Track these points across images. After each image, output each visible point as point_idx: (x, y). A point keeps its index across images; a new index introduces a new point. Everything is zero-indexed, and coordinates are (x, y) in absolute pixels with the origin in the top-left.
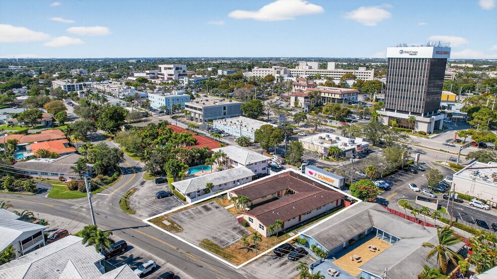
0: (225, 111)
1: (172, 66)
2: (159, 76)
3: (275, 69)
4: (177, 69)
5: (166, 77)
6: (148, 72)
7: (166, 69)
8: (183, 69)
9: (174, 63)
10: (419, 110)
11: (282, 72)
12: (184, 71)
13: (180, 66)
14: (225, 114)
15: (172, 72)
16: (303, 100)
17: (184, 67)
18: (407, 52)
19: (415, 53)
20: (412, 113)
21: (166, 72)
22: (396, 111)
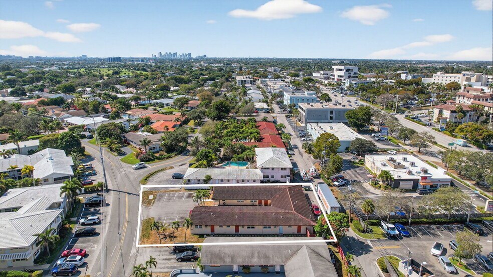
0: (331, 115)
1: (342, 67)
2: (331, 77)
3: (464, 75)
4: (348, 70)
5: (336, 78)
6: (322, 72)
7: (337, 70)
8: (354, 71)
9: (345, 65)
11: (473, 80)
12: (355, 73)
13: (351, 67)
14: (331, 118)
15: (342, 73)
16: (449, 115)
17: (356, 69)
21: (337, 73)
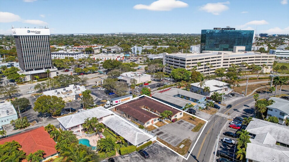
10: (50, 66)
18: (34, 32)
19: (39, 32)
20: (45, 68)
22: (34, 70)
